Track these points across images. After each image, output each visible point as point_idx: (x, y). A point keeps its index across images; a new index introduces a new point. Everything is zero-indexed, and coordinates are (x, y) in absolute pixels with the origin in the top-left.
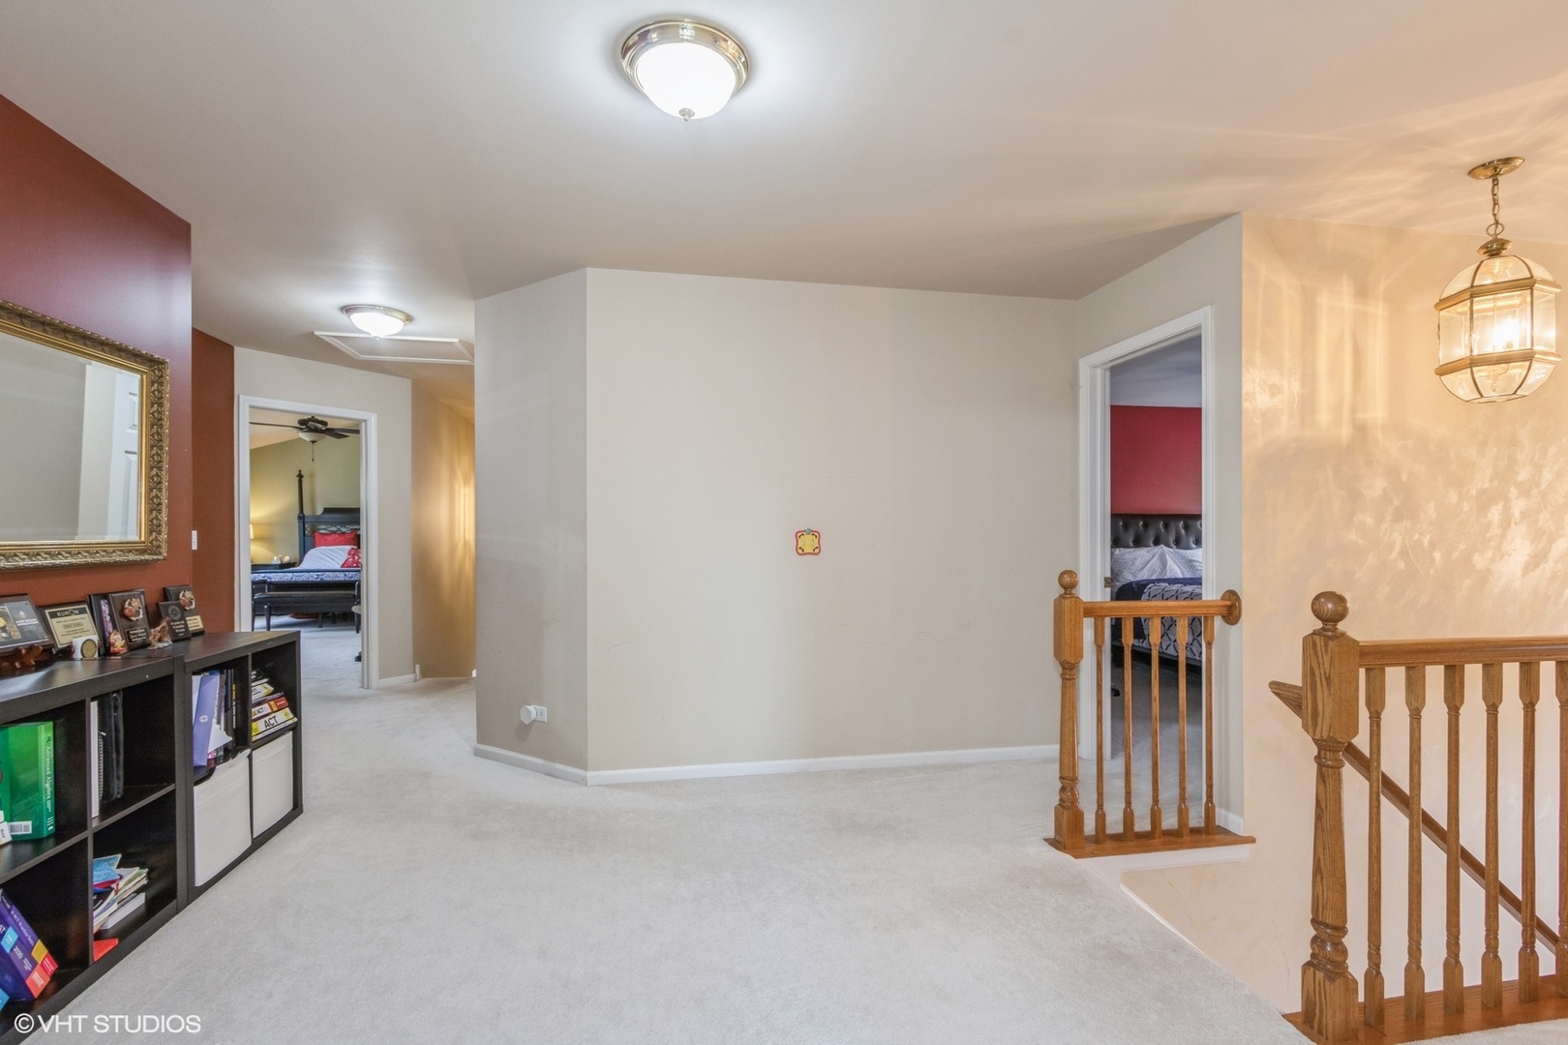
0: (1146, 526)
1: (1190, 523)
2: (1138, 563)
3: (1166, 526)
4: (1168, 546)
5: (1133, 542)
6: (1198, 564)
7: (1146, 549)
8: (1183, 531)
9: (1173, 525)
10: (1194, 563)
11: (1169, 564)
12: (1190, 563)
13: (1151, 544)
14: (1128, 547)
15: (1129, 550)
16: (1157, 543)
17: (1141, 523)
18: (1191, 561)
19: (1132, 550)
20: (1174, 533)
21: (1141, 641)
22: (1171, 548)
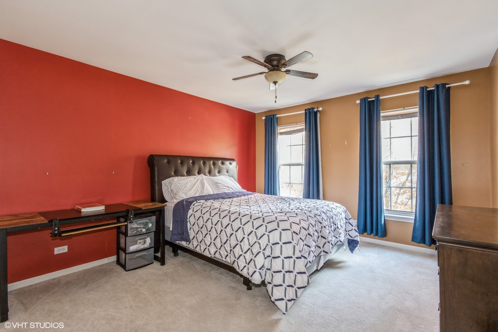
0: (193, 163)
1: (216, 162)
2: (188, 186)
3: (204, 163)
4: (205, 174)
5: (187, 172)
6: (220, 185)
7: (193, 177)
8: (213, 167)
9: (207, 163)
10: (218, 184)
11: (205, 186)
12: (216, 184)
13: (197, 174)
14: (183, 176)
15: (183, 178)
16: (199, 173)
17: (191, 161)
18: (216, 183)
19: (186, 177)
20: (208, 167)
21: (188, 243)
22: (207, 176)
